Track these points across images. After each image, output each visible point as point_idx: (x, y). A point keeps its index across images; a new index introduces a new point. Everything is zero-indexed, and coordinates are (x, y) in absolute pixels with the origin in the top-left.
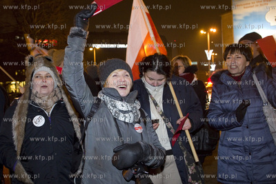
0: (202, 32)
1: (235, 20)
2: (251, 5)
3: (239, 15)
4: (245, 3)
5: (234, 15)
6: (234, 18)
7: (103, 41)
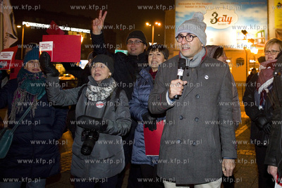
0: (147, 24)
1: (178, 17)
2: (192, 5)
3: (181, 13)
4: (187, 2)
5: (177, 12)
6: (176, 15)
7: (37, 19)
